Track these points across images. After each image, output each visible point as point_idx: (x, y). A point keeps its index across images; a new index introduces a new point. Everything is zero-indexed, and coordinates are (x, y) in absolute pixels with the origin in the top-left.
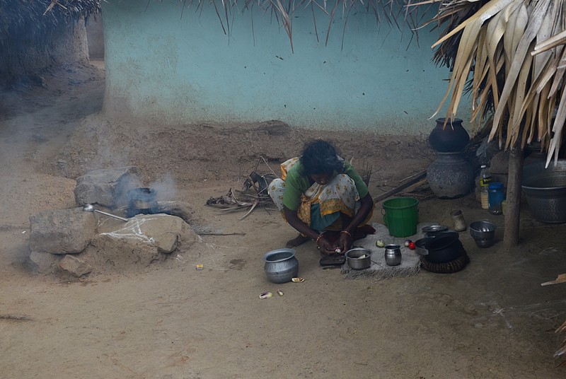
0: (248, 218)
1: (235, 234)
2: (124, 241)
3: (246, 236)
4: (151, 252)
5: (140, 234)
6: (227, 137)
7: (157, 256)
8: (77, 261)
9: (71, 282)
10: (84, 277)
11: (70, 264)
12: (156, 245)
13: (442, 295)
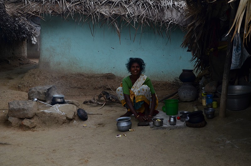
0: (102, 109)
1: (98, 114)
2: (51, 114)
3: (102, 115)
4: (63, 118)
5: (58, 111)
6: (89, 79)
7: (66, 120)
8: (30, 121)
9: (27, 130)
10: (33, 128)
11: (26, 122)
12: (66, 116)
13: (200, 136)
